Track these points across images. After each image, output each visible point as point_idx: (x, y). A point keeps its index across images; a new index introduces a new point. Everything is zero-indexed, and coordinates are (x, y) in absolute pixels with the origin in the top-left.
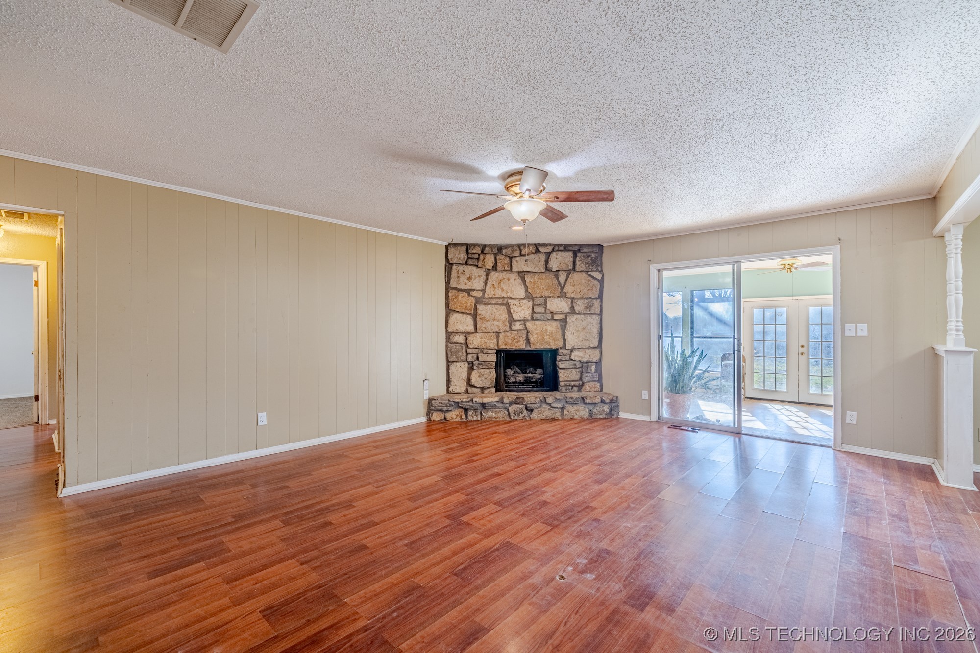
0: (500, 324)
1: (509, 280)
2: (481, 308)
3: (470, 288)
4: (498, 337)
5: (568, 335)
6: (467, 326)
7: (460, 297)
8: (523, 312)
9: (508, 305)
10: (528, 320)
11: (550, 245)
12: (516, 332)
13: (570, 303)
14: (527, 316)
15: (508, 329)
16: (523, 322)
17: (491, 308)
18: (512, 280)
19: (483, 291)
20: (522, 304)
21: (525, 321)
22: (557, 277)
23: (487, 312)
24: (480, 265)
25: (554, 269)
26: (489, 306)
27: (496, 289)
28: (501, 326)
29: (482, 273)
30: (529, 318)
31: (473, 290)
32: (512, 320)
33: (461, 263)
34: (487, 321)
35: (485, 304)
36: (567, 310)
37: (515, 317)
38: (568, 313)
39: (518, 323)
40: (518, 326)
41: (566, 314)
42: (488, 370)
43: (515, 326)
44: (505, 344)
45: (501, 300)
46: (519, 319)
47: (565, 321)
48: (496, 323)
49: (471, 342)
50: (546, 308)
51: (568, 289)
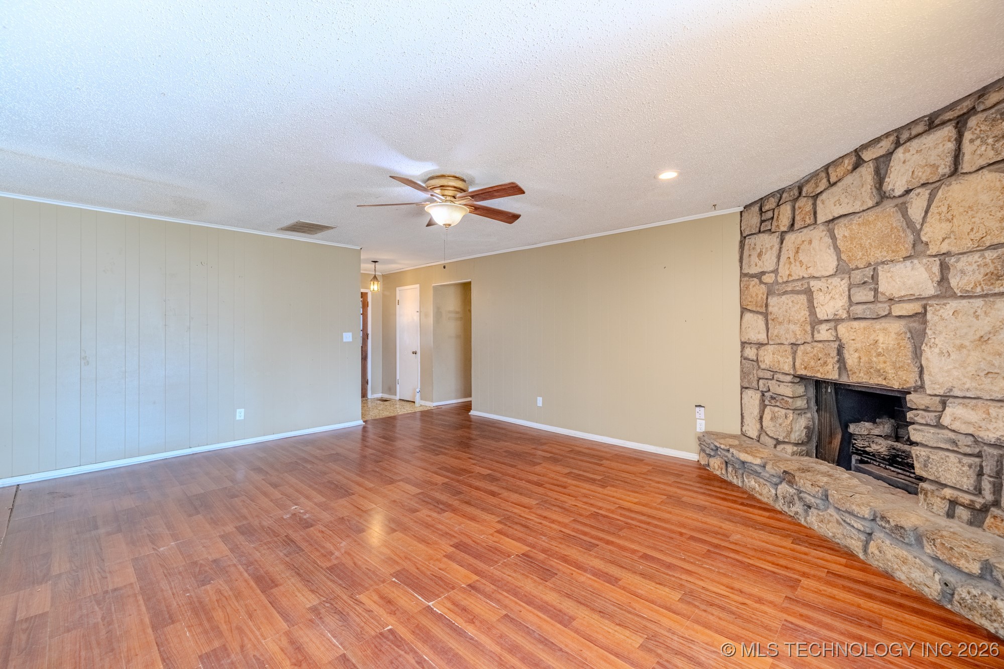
0: (796, 328)
1: (810, 242)
2: (773, 301)
3: (761, 270)
4: (794, 353)
5: (930, 356)
6: (759, 333)
7: (751, 287)
8: (832, 303)
9: (809, 292)
10: (842, 320)
11: (887, 135)
12: (820, 345)
13: (936, 269)
14: (840, 312)
15: (809, 339)
16: (832, 324)
17: (786, 301)
18: (815, 243)
19: (775, 271)
20: (830, 288)
21: (836, 321)
22: (903, 210)
23: (780, 309)
24: (773, 230)
25: (898, 193)
26: (784, 297)
27: (792, 266)
28: (798, 333)
29: (774, 240)
30: (845, 316)
31: (763, 273)
32: (815, 322)
33: (754, 232)
34: (780, 323)
35: (779, 295)
36: (930, 289)
37: (821, 315)
38: (929, 298)
39: (823, 327)
40: (824, 332)
41: (925, 301)
42: (784, 411)
43: (819, 332)
44: (805, 368)
45: (799, 283)
46: (826, 318)
47: (921, 316)
48: (792, 327)
49: (762, 360)
50: (876, 290)
51: (933, 232)
